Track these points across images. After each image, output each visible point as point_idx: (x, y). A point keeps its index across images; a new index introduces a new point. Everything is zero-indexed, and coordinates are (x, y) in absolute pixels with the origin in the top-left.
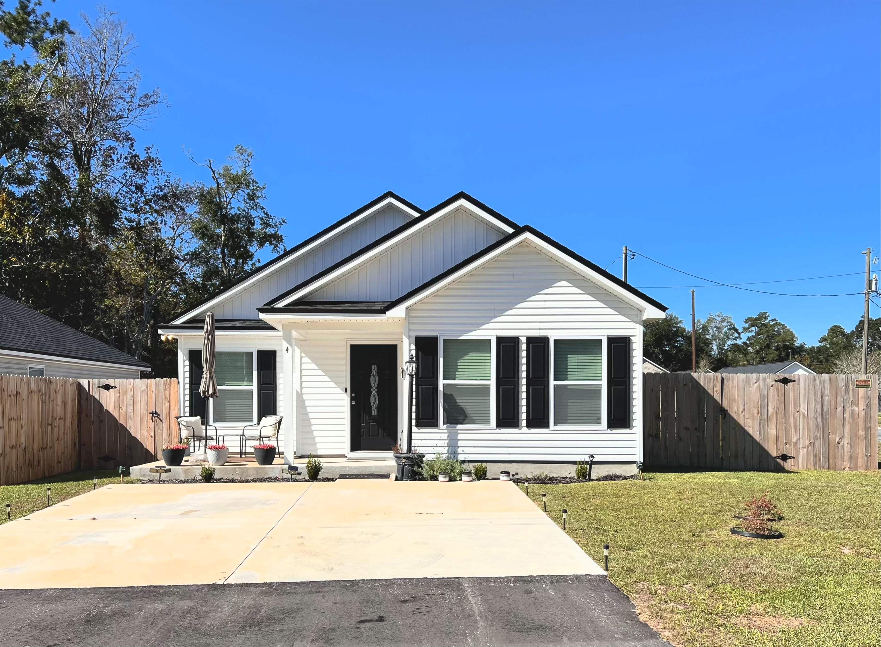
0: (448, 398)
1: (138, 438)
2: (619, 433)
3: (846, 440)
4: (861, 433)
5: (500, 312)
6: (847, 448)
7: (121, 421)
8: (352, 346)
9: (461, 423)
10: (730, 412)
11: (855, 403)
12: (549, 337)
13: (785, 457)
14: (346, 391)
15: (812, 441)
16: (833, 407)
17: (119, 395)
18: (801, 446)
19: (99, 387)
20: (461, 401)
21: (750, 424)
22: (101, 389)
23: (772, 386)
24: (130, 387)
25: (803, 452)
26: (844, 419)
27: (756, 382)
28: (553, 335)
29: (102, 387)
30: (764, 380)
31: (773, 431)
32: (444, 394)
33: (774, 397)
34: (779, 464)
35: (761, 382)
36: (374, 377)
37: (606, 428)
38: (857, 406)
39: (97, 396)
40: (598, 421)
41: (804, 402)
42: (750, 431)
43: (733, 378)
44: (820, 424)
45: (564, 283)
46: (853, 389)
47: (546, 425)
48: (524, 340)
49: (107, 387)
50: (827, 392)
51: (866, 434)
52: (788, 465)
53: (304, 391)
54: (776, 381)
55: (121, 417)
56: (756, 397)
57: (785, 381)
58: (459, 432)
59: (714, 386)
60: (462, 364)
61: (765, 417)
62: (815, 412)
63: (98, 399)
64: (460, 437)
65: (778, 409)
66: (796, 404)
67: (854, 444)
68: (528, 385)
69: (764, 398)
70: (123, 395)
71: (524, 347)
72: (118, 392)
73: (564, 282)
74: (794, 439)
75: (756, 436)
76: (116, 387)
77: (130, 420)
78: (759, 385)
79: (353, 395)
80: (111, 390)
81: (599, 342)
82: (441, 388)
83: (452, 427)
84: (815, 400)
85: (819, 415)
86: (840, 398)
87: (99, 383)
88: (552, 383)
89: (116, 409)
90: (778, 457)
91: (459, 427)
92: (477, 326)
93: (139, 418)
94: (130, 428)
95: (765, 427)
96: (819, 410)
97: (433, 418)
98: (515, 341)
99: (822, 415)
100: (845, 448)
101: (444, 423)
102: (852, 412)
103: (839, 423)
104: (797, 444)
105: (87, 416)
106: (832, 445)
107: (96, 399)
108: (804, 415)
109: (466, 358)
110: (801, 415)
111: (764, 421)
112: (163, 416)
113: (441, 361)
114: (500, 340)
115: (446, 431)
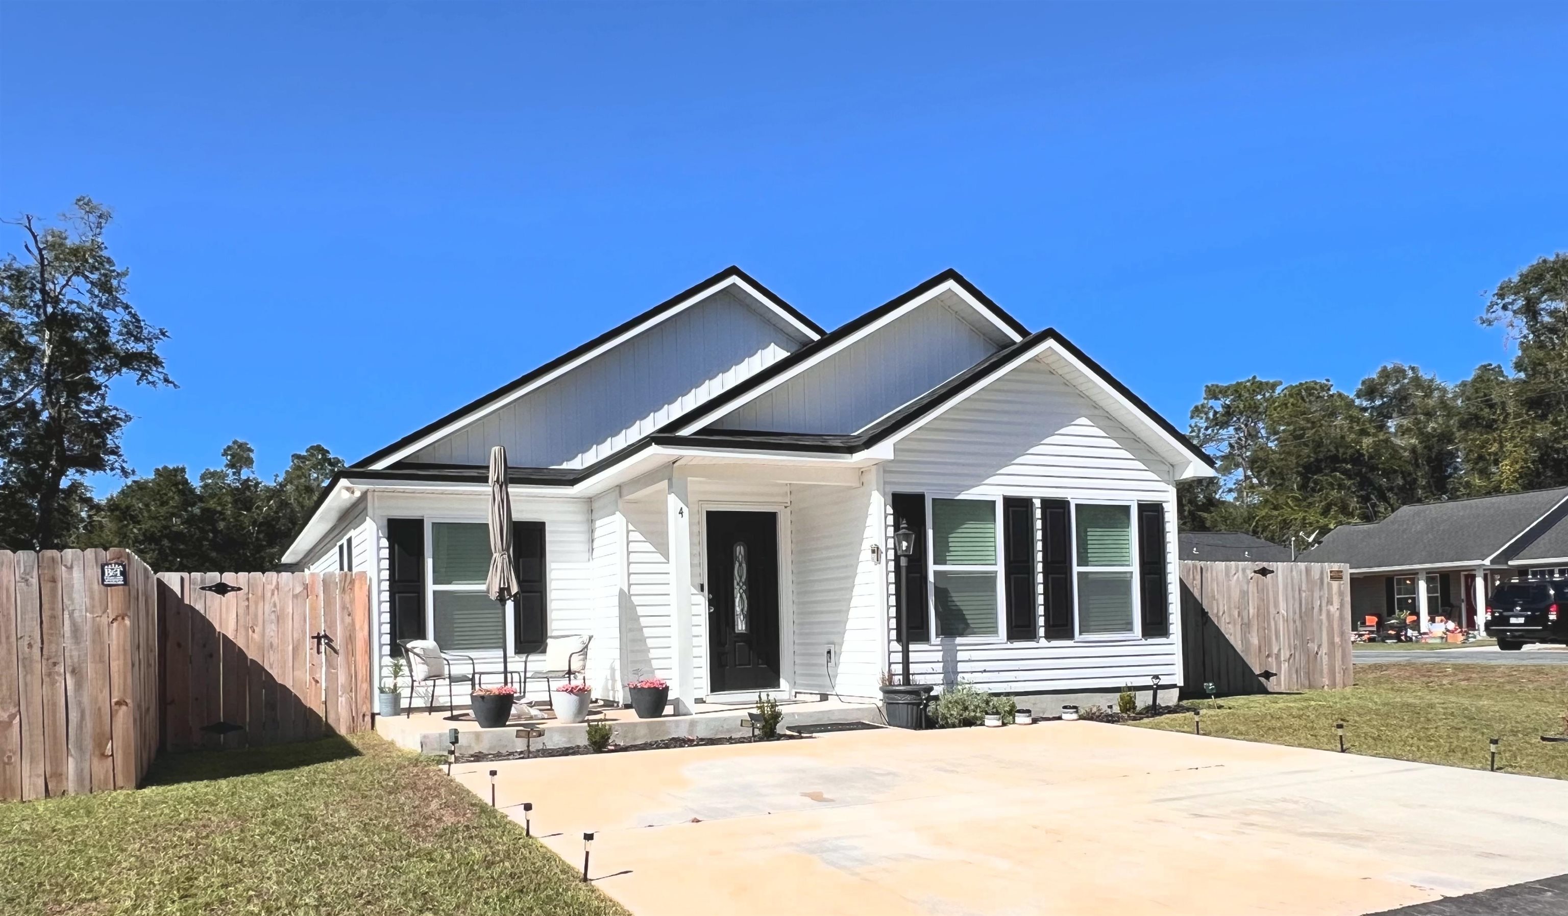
0: (942, 595)
1: (289, 685)
2: (1156, 645)
3: (1324, 649)
4: (1337, 640)
5: (1008, 459)
6: (1325, 659)
7: (252, 655)
8: (709, 514)
9: (962, 635)
10: (1210, 614)
11: (1330, 602)
12: (1069, 499)
13: (1267, 675)
14: (702, 590)
15: (1293, 652)
16: (1310, 607)
17: (247, 603)
18: (1282, 659)
19: (203, 588)
20: (959, 599)
21: (1232, 631)
22: (208, 593)
23: (1251, 579)
24: (269, 588)
25: (1285, 666)
26: (1321, 621)
27: (1235, 574)
28: (1075, 497)
29: (210, 588)
30: (1244, 570)
31: (1255, 641)
32: (936, 588)
33: (1253, 593)
34: (1260, 683)
35: (1240, 573)
36: (740, 565)
37: (1140, 637)
38: (1332, 604)
39: (199, 607)
40: (1129, 627)
41: (1283, 600)
42: (1232, 641)
43: (1211, 566)
44: (1299, 629)
45: (1083, 420)
46: (1328, 583)
47: (1071, 636)
48: (1037, 503)
49: (222, 589)
50: (1304, 587)
51: (1341, 641)
52: (1271, 684)
53: (634, 590)
54: (1255, 572)
55: (252, 646)
56: (1236, 595)
57: (1264, 572)
58: (958, 648)
59: (1194, 579)
60: (954, 540)
61: (1246, 620)
62: (1295, 613)
63: (202, 612)
64: (961, 656)
65: (1258, 610)
66: (1276, 605)
67: (1331, 655)
68: (1045, 572)
69: (1244, 594)
70: (256, 604)
71: (1038, 513)
72: (245, 597)
73: (1084, 418)
74: (1275, 651)
75: (1238, 647)
76: (239, 589)
77: (271, 652)
78: (1238, 577)
79: (711, 596)
80: (230, 595)
81: (1126, 509)
82: (931, 578)
83: (948, 641)
84: (1293, 597)
85: (1297, 617)
86: (1316, 595)
87: (203, 581)
88: (1076, 569)
89: (242, 631)
90: (1260, 675)
91: (959, 640)
92: (978, 479)
93: (291, 647)
94: (271, 668)
95: (1247, 634)
96: (1298, 611)
97: (922, 628)
98: (1026, 503)
99: (1301, 617)
100: (1324, 661)
101: (937, 635)
102: (1328, 612)
103: (1315, 626)
104: (1278, 656)
105: (179, 645)
106: (1312, 656)
107: (198, 612)
108: (1283, 617)
109: (960, 531)
110: (1281, 617)
111: (1246, 626)
112: (338, 643)
113: (930, 533)
114: (1009, 502)
115: (940, 648)
